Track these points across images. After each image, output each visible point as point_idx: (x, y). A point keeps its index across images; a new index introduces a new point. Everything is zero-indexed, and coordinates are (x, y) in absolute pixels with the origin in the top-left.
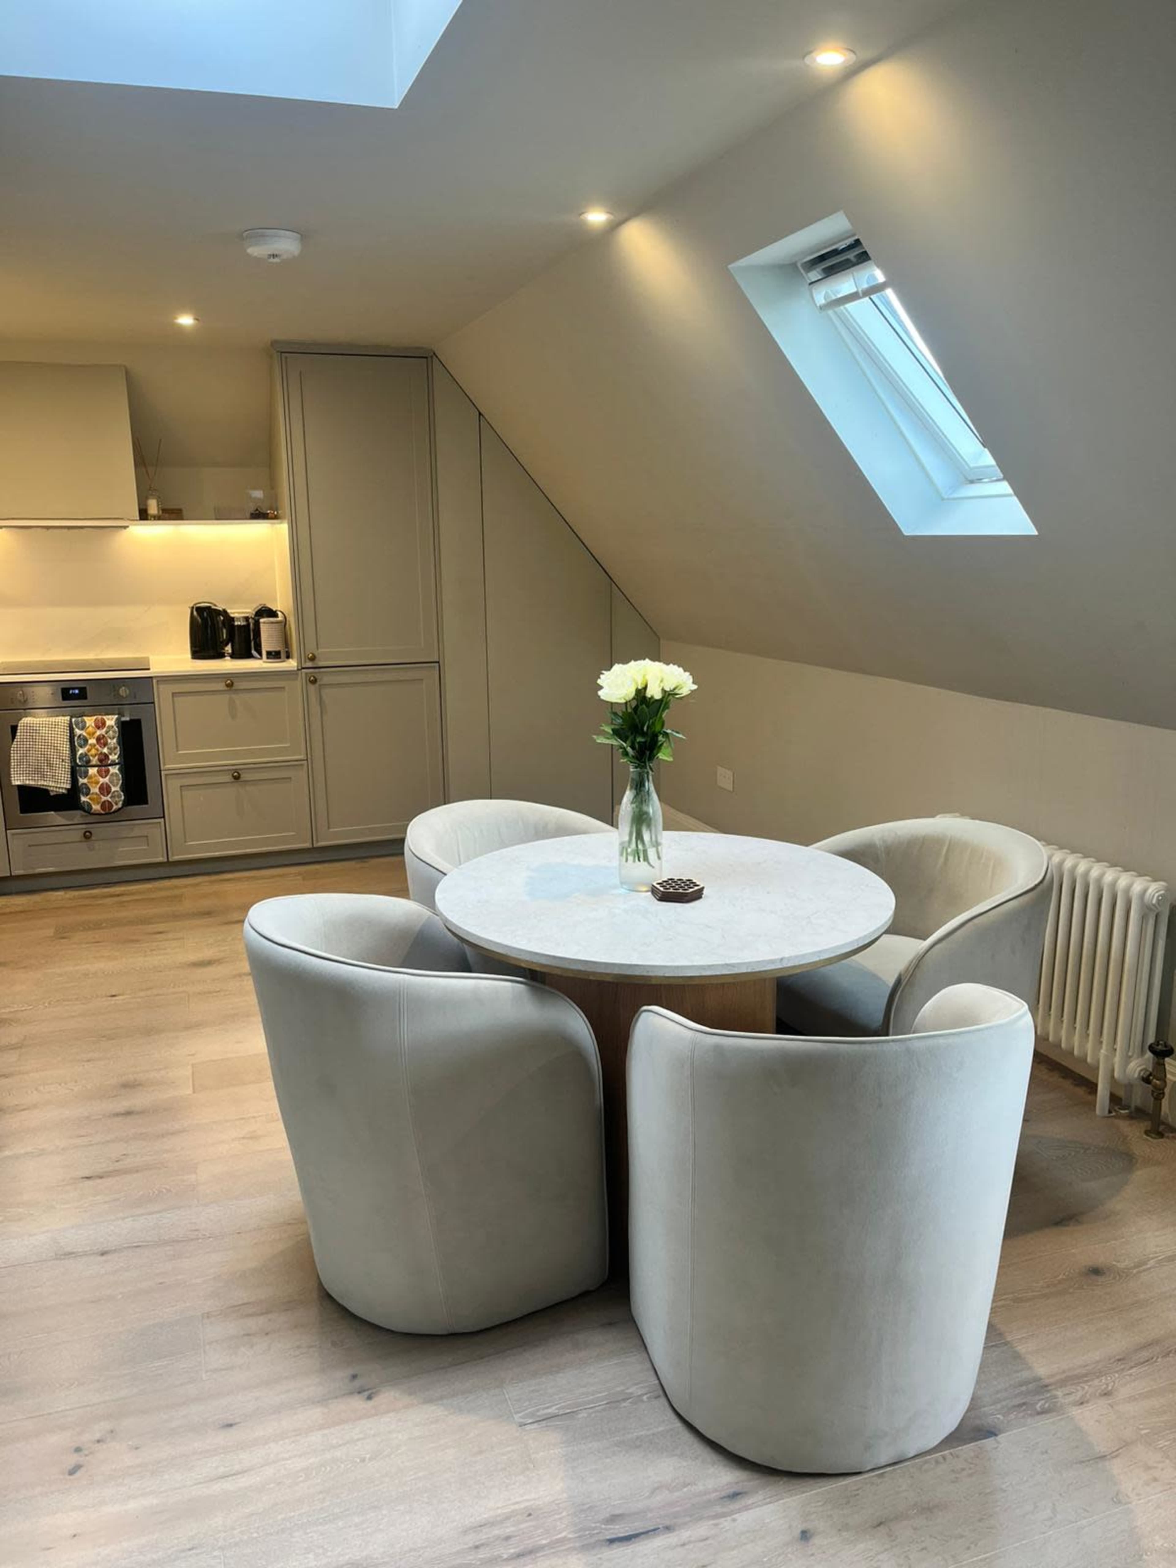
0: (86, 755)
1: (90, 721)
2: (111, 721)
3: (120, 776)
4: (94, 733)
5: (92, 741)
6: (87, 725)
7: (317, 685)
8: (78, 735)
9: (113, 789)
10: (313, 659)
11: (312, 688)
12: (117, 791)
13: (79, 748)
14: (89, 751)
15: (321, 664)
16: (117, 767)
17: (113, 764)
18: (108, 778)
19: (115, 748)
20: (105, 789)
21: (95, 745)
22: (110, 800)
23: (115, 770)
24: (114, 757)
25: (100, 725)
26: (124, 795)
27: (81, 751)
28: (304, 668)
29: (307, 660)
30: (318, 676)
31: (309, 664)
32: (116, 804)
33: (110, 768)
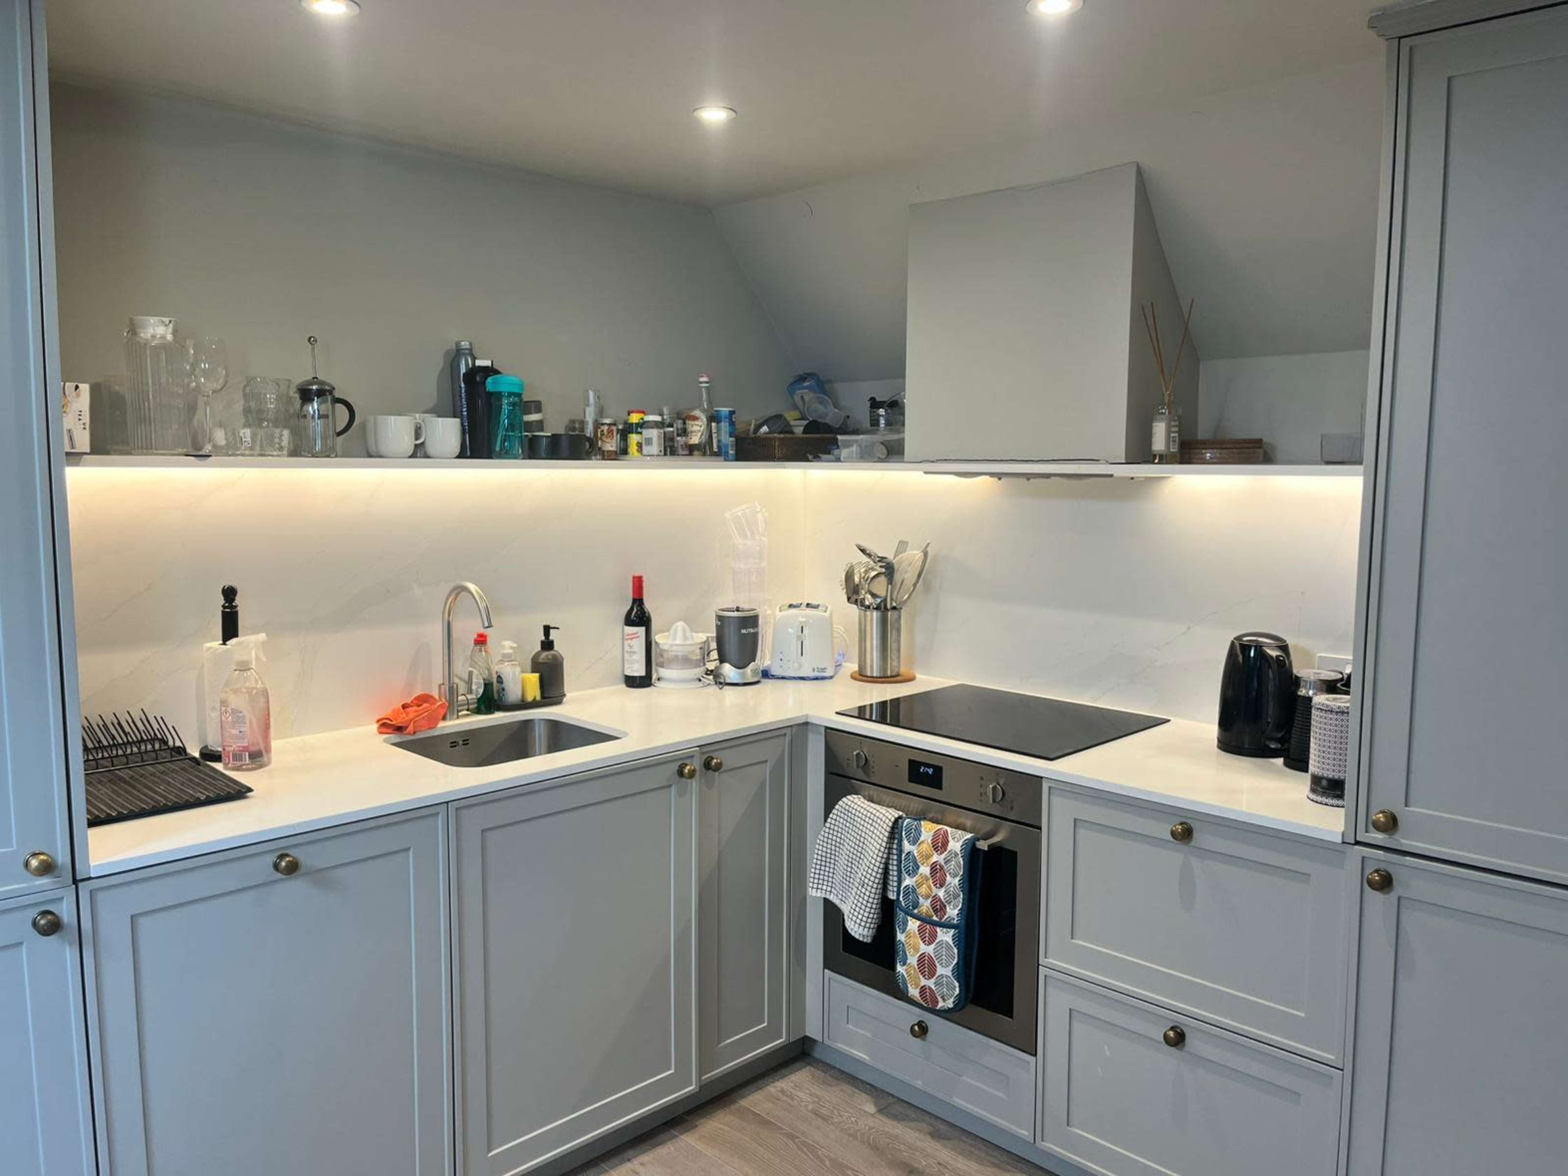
0: (914, 891)
1: (928, 830)
2: (957, 842)
3: (956, 951)
4: (928, 857)
5: (925, 870)
6: (922, 839)
7: (1393, 897)
8: (906, 852)
9: (940, 971)
10: (1391, 824)
11: (1374, 897)
12: (947, 976)
13: (906, 875)
14: (919, 885)
15: (1406, 843)
16: (952, 932)
17: (947, 926)
18: (933, 946)
19: (956, 897)
20: (927, 966)
21: (927, 880)
22: (933, 987)
23: (946, 936)
24: (953, 912)
25: (940, 844)
26: (960, 986)
27: (908, 881)
28: (1357, 843)
29: (1371, 827)
30: (1398, 875)
31: (1378, 837)
32: (944, 1000)
33: (938, 929)
